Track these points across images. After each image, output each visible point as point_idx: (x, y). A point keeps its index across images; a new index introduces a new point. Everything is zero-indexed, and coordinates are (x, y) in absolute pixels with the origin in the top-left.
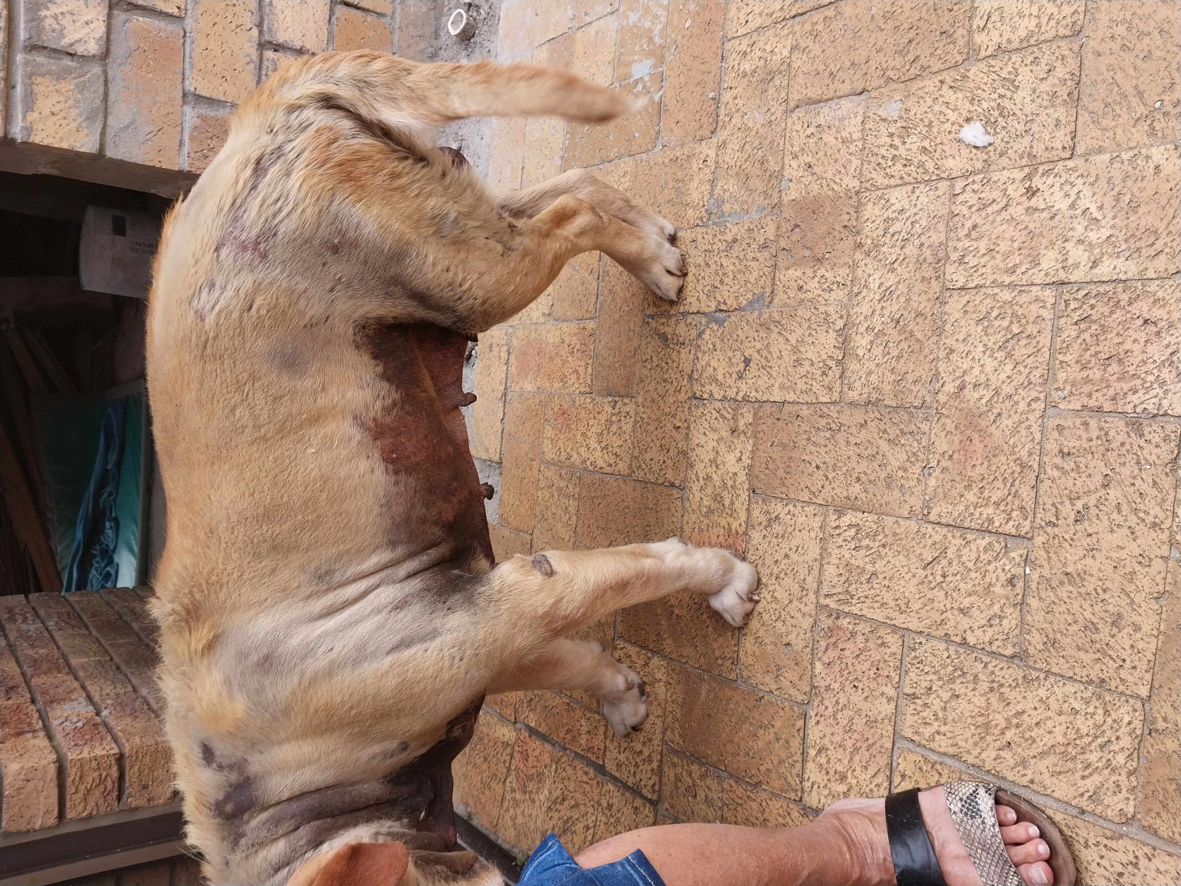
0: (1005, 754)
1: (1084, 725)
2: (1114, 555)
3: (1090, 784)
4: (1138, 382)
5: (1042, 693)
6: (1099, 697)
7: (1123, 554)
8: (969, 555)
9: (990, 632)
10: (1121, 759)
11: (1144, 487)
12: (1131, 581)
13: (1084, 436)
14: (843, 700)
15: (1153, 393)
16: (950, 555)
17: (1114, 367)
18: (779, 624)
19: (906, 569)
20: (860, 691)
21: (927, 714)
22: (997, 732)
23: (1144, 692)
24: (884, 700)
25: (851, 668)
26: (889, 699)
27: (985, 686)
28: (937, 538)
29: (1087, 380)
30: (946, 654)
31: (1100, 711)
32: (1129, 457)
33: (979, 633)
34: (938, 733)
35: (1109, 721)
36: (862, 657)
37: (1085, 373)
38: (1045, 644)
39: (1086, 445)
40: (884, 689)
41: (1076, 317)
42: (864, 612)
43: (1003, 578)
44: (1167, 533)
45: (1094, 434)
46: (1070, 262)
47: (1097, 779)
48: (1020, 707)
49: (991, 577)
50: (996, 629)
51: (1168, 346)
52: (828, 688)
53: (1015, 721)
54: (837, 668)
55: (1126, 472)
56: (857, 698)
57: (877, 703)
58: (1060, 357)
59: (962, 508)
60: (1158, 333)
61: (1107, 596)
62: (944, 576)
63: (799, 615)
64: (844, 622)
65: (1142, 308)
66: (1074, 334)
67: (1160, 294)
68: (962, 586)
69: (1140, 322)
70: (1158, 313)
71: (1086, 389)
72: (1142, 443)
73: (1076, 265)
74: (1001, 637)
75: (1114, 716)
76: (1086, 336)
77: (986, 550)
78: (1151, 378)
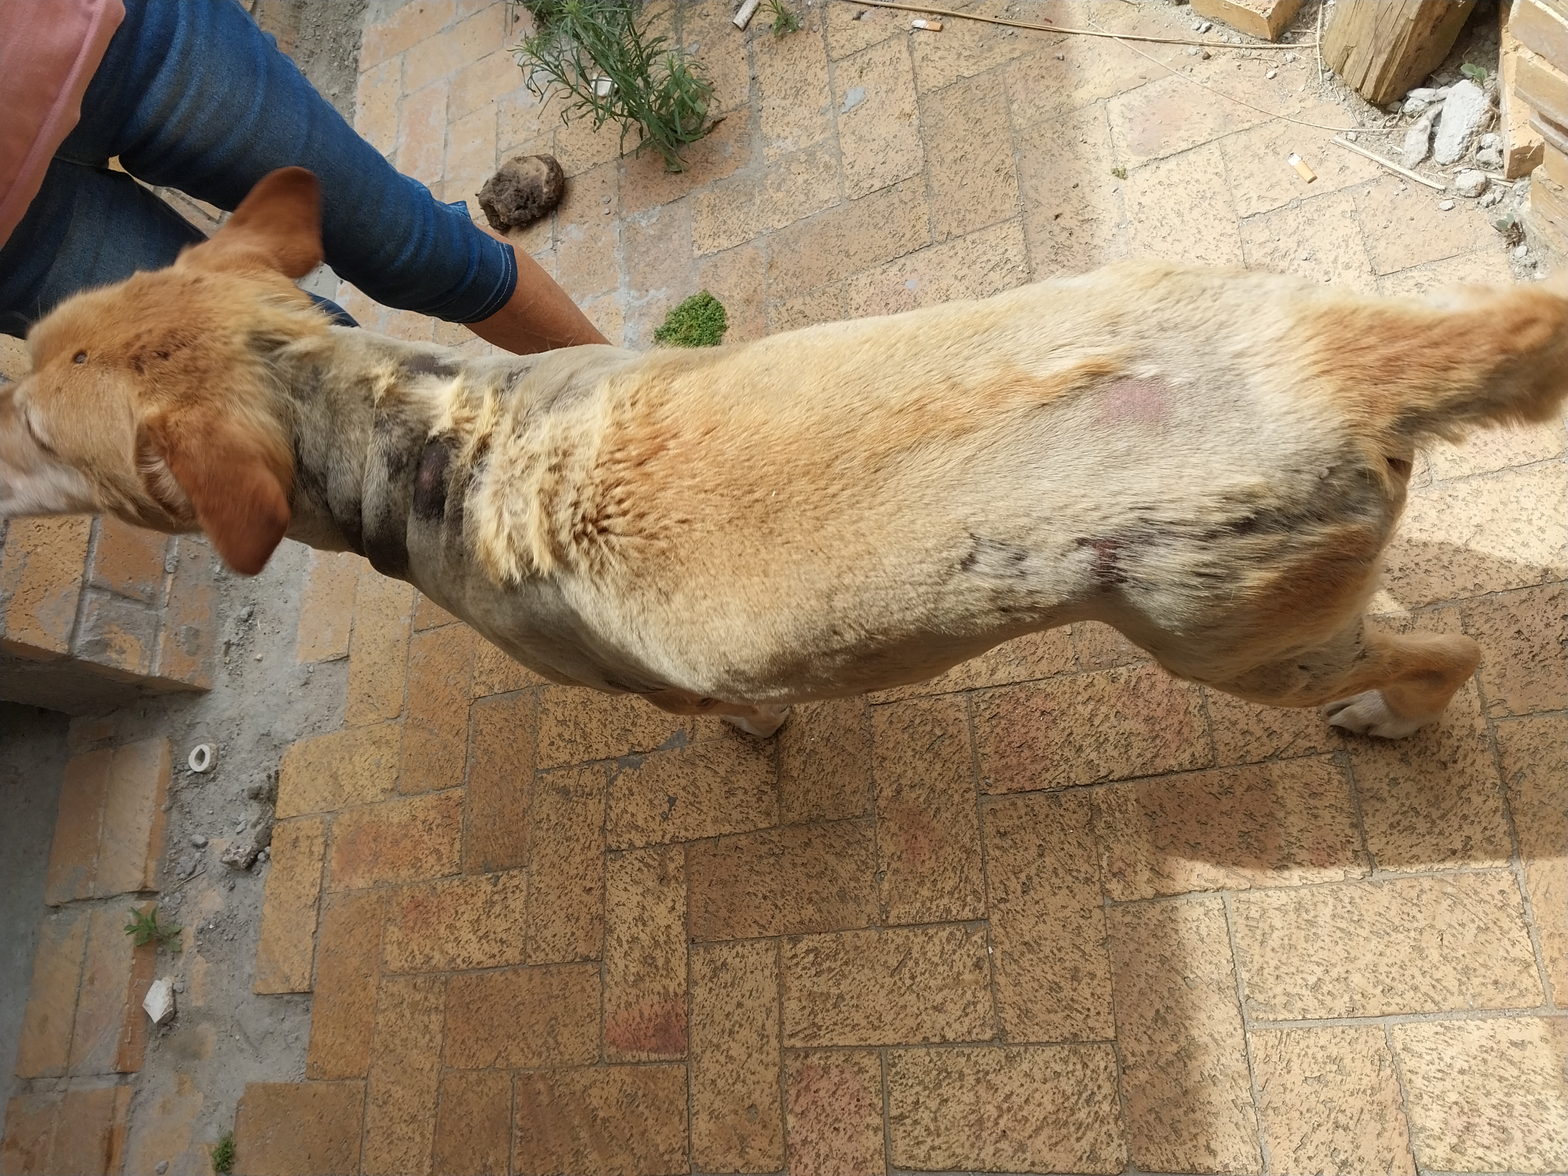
0: (1004, 1145)
1: (1068, 1086)
2: (1060, 915)
3: (1085, 1144)
4: (1048, 762)
5: (1025, 1066)
6: (1075, 1053)
7: (1067, 912)
8: (933, 949)
9: (967, 1020)
10: (1106, 1107)
11: (1072, 850)
12: (1079, 935)
13: (1015, 815)
14: (823, 1149)
15: (1061, 769)
16: (915, 955)
17: (1026, 753)
18: (739, 1086)
19: (873, 982)
20: (842, 1132)
21: (919, 1131)
22: (990, 1124)
23: (1110, 1033)
24: (871, 1133)
25: (828, 1109)
26: (876, 1130)
27: (971, 1080)
28: (899, 941)
29: (1007, 767)
30: (928, 1059)
31: (1079, 1066)
32: (1054, 826)
33: (956, 1026)
34: (933, 1148)
35: (1088, 1072)
36: (840, 1092)
37: (1004, 761)
38: (1019, 1016)
39: (1018, 823)
40: (868, 1120)
41: (987, 714)
42: (835, 1042)
43: (969, 963)
44: (1098, 884)
45: (1023, 811)
46: (973, 672)
47: (1090, 1135)
48: (1007, 1090)
49: (958, 966)
50: (971, 1016)
51: (1064, 729)
52: (805, 1142)
53: (1005, 1106)
54: (812, 1115)
55: (1054, 839)
56: (839, 1142)
57: (863, 1139)
58: (981, 750)
59: (919, 905)
60: (1054, 721)
61: (1062, 955)
62: (913, 978)
63: (761, 1068)
64: (814, 1059)
65: (1037, 702)
66: (988, 730)
67: (1049, 690)
68: (932, 983)
69: (1038, 714)
70: (1051, 705)
71: (1008, 774)
72: (1062, 812)
73: (979, 674)
74: (978, 1023)
75: (1091, 1066)
76: (998, 730)
77: (948, 941)
78: (1057, 757)
